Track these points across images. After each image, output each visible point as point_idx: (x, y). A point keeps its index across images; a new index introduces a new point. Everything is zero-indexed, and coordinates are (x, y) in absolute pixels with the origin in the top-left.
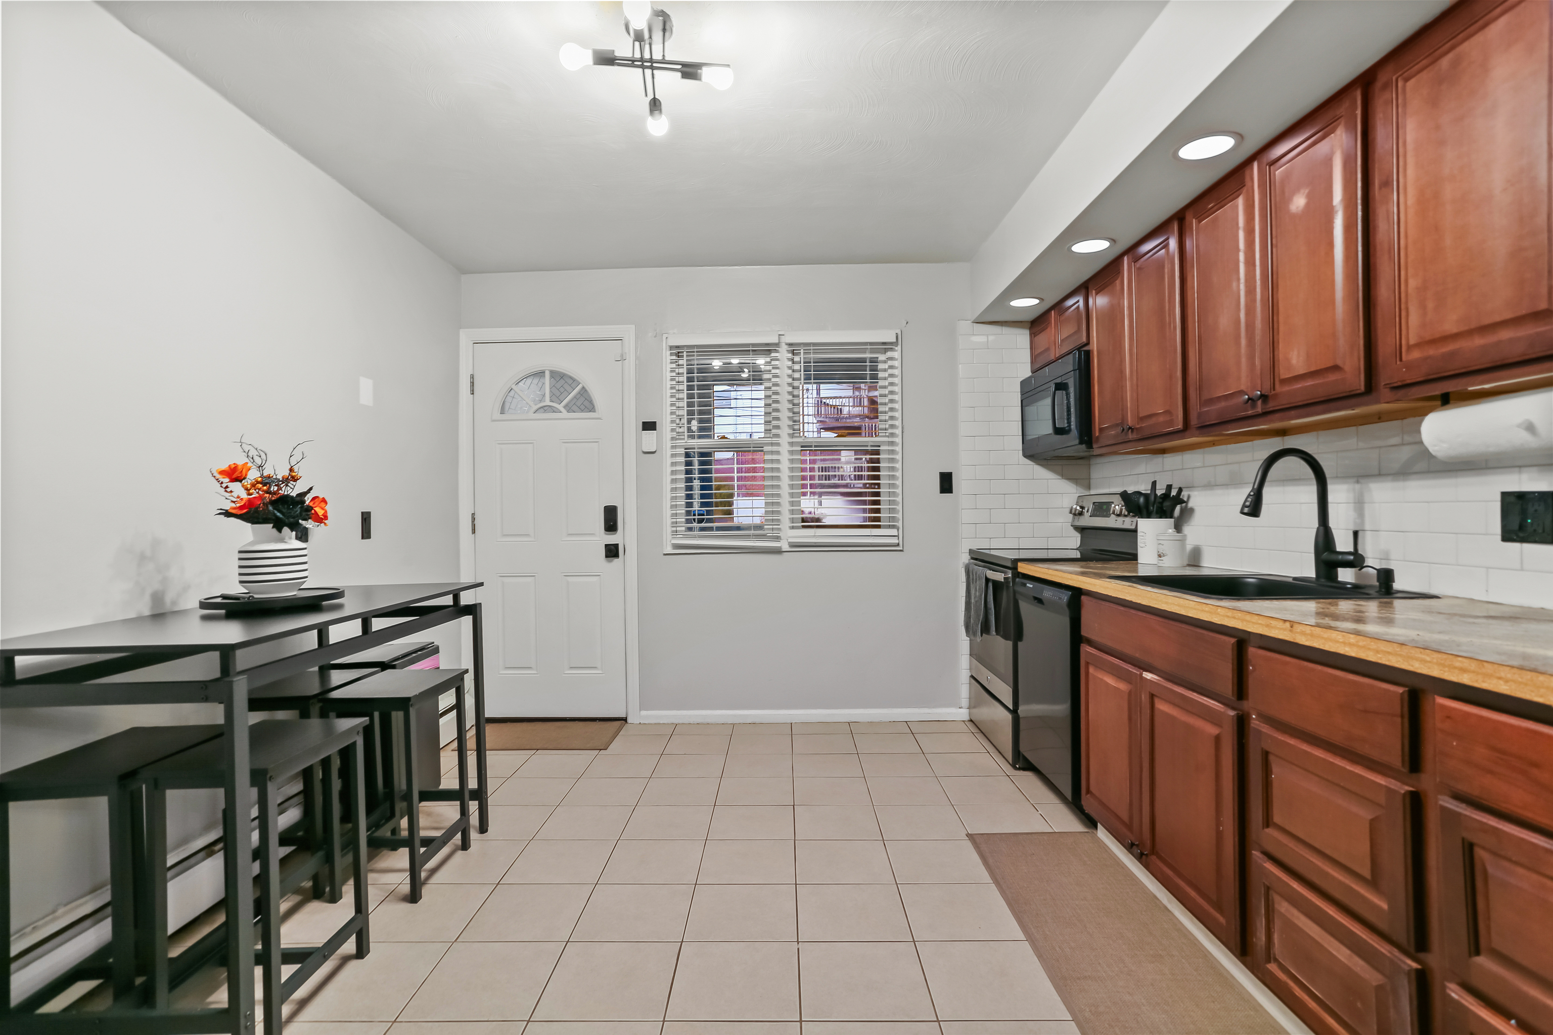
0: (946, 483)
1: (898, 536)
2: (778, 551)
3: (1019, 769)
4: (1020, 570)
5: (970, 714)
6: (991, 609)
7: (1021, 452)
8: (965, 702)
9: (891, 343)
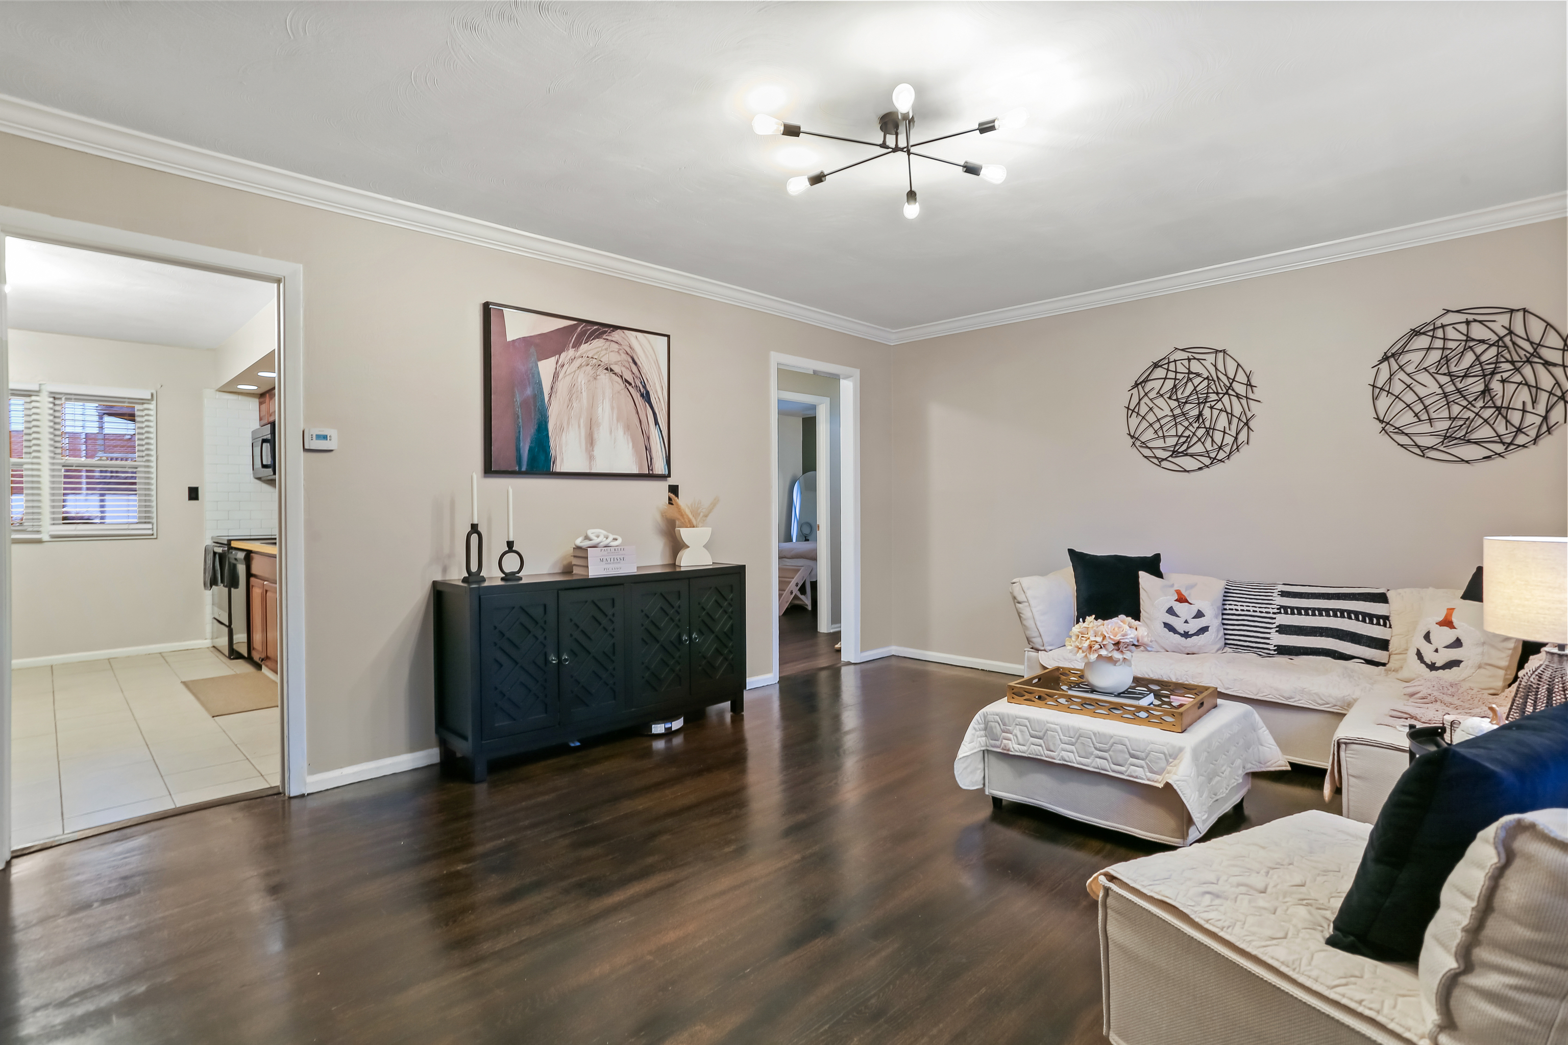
0: (194, 494)
1: (152, 529)
2: (40, 541)
3: (233, 659)
4: (232, 545)
5: (212, 643)
6: (218, 570)
7: (252, 476)
8: (208, 635)
9: (148, 400)
